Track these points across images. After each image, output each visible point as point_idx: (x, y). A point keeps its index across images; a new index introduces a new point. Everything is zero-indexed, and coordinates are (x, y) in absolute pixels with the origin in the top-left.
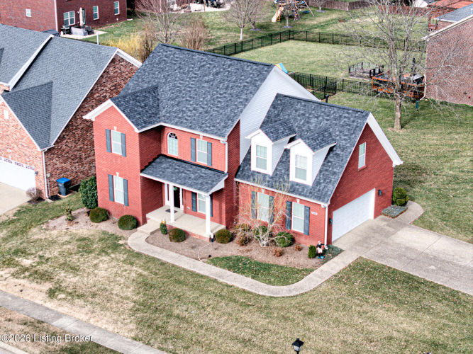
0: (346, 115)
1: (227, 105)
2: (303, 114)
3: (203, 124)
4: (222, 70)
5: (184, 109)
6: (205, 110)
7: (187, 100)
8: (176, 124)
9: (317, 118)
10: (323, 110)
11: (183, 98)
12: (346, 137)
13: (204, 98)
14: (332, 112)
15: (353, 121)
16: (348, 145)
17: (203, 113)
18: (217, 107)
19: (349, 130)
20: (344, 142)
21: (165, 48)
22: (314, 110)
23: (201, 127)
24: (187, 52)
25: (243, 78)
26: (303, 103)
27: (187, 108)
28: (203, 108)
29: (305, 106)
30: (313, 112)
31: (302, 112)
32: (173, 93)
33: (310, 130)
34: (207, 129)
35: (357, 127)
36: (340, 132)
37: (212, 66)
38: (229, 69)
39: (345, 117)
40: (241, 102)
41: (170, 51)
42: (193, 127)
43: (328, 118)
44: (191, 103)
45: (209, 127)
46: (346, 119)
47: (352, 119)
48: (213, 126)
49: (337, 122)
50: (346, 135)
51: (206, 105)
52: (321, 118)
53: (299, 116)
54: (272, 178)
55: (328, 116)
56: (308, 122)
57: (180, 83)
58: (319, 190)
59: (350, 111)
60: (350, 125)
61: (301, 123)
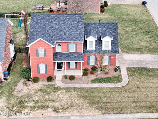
0: (110, 25)
1: (76, 30)
2: (95, 28)
3: (72, 39)
4: (65, 19)
5: (61, 35)
6: (69, 34)
7: (59, 32)
8: (62, 41)
9: (101, 28)
10: (102, 25)
11: (57, 31)
12: (114, 32)
13: (66, 30)
14: (105, 25)
15: (114, 27)
16: (116, 34)
17: (69, 35)
18: (73, 32)
19: (113, 29)
20: (114, 33)
21: (36, 15)
22: (98, 25)
23: (72, 40)
24: (46, 15)
25: (75, 20)
26: (93, 24)
27: (62, 34)
28: (68, 33)
29: (94, 25)
30: (98, 26)
31: (94, 27)
32: (52, 30)
33: (101, 32)
34: (75, 40)
35: (116, 28)
36: (111, 31)
37: (60, 18)
38: (67, 18)
39: (110, 26)
40: (80, 28)
41: (38, 15)
42: (69, 40)
43: (105, 27)
44: (62, 32)
45: (75, 39)
46: (111, 26)
47: (113, 26)
48: (77, 38)
49: (108, 28)
50: (113, 31)
51: (68, 32)
52: (102, 28)
53: (94, 28)
54: (96, 50)
55: (104, 26)
56: (98, 30)
57: (52, 26)
58: (114, 50)
59: (111, 24)
60: (113, 28)
61: (96, 31)
